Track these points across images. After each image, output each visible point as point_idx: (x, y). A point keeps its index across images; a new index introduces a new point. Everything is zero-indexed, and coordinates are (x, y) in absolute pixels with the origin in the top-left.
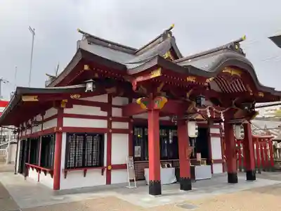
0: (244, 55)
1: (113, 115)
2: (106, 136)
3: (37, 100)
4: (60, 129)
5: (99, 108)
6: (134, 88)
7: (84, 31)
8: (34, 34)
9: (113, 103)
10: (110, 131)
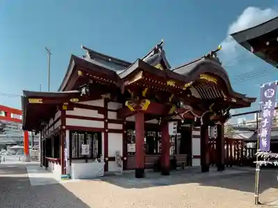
0: (220, 64)
1: (109, 117)
2: (103, 134)
3: (41, 102)
4: (64, 127)
5: (97, 111)
6: (123, 92)
7: (88, 48)
8: (50, 54)
9: (109, 108)
10: (107, 131)
